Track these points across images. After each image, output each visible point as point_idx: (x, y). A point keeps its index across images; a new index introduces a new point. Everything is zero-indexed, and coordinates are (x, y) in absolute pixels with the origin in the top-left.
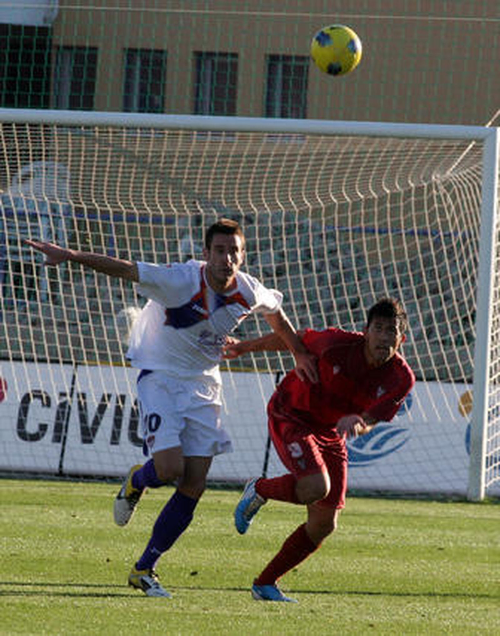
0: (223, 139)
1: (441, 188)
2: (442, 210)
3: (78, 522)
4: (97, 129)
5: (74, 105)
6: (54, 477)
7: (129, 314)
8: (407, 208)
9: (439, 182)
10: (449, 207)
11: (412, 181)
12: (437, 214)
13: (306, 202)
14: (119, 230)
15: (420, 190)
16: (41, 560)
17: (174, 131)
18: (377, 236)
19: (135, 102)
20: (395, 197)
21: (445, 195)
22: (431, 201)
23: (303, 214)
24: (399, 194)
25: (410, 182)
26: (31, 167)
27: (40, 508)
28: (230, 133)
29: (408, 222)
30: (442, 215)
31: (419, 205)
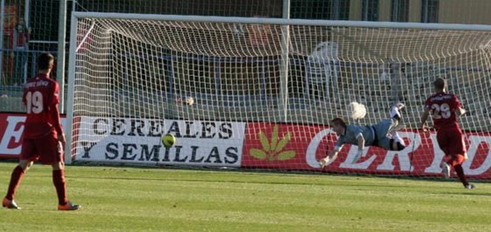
0: (403, 31)
1: (484, 51)
2: (484, 61)
3: (324, 192)
4: (350, 28)
5: (341, 18)
6: (321, 173)
7: (352, 105)
8: (469, 60)
9: (482, 49)
10: (487, 59)
11: (471, 48)
12: (482, 62)
13: (426, 57)
14: (348, 70)
15: (474, 52)
16: (302, 207)
17: (383, 29)
18: (456, 71)
19: (366, 16)
20: (464, 55)
21: (485, 54)
22: (479, 57)
23: (431, 62)
24: (465, 54)
25: (470, 48)
26: (322, 44)
27: (310, 186)
28: (406, 29)
29: (470, 65)
30: (484, 62)
31: (474, 58)
